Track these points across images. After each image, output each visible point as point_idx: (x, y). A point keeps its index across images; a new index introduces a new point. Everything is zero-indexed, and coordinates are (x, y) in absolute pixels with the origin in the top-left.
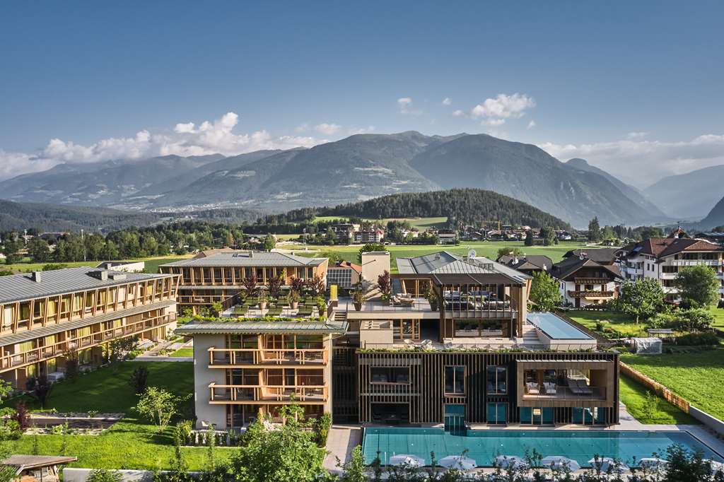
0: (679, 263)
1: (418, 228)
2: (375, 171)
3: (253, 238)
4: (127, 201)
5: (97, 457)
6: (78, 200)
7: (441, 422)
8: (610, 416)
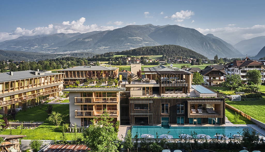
0: (247, 69)
1: (152, 59)
2: (136, 39)
3: (91, 63)
4: (45, 50)
5: (33, 137)
6: (27, 49)
7: (160, 124)
8: (222, 121)
